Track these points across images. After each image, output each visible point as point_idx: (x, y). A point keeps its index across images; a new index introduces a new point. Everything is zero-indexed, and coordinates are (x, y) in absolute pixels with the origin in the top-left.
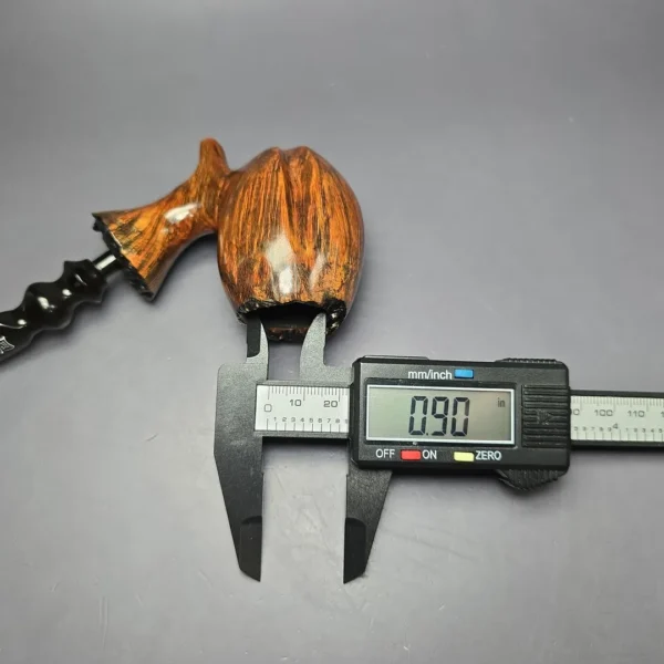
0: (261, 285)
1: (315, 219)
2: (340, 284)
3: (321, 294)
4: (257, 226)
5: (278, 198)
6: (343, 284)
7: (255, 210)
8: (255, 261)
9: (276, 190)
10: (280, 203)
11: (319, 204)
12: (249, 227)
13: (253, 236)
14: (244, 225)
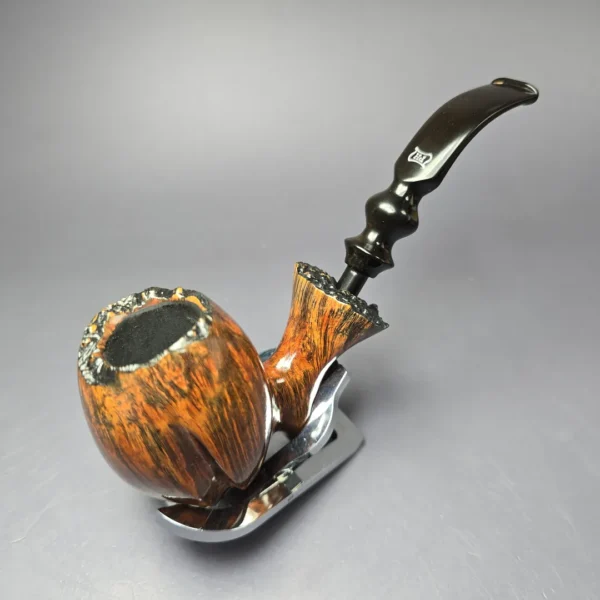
0: (201, 360)
1: (174, 459)
2: (107, 404)
3: (124, 385)
4: (235, 417)
5: (225, 456)
6: (103, 405)
7: (244, 429)
8: (220, 382)
9: (231, 463)
10: (221, 453)
11: (176, 474)
12: (243, 410)
13: (235, 405)
14: (249, 408)
